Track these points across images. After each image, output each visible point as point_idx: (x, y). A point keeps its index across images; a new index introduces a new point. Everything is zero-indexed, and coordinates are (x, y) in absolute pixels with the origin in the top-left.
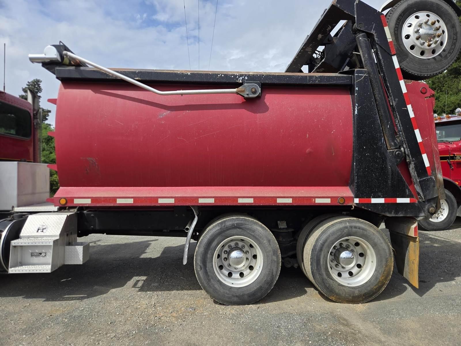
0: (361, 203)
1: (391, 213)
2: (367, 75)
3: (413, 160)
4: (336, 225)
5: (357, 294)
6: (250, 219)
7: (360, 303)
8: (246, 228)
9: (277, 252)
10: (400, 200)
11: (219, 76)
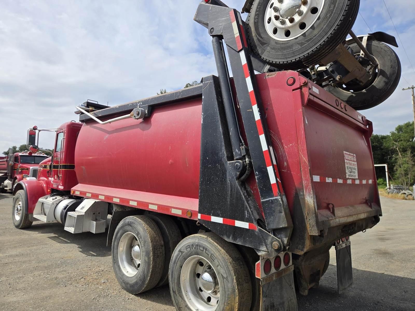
0: (202, 219)
1: (228, 237)
2: (212, 81)
8: (134, 227)
9: (149, 254)
11: (129, 105)
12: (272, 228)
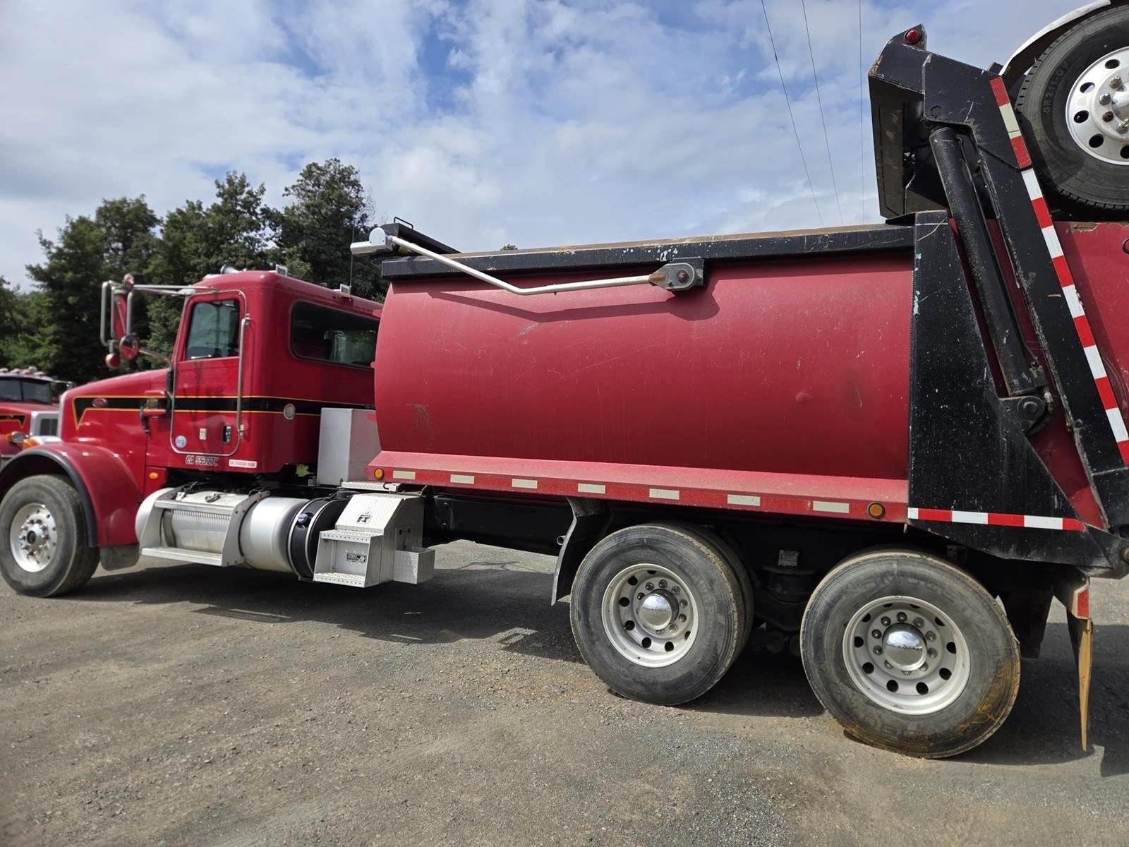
0: (924, 518)
1: (1005, 549)
2: (947, 224)
3: (1078, 423)
4: (868, 565)
5: (911, 733)
6: (676, 532)
7: (924, 756)
8: (664, 550)
9: (728, 607)
10: (1031, 521)
11: (625, 252)
12: (1121, 523)
